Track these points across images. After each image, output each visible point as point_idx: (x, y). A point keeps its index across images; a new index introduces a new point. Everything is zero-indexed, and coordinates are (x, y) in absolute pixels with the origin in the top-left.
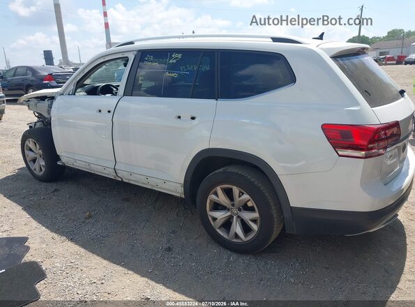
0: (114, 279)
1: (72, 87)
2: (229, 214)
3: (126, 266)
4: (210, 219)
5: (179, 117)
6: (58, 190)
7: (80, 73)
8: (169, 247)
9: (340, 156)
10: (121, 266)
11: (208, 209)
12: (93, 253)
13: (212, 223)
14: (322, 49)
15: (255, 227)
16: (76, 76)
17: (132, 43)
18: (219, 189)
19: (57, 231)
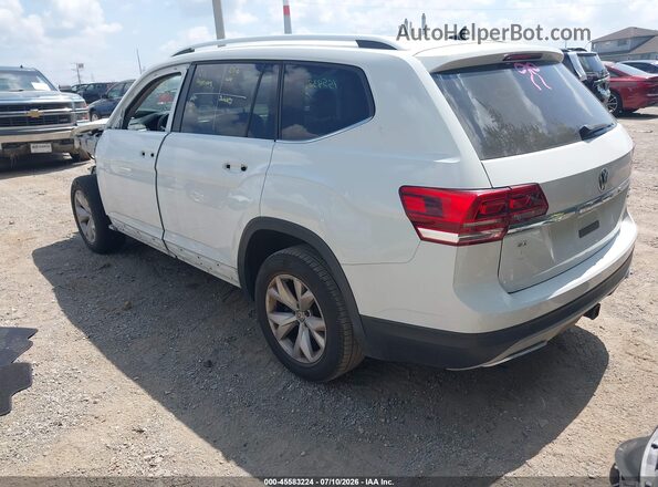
0: (114, 399)
1: (120, 118)
2: (294, 319)
3: (140, 381)
4: (271, 324)
5: (228, 167)
6: (109, 266)
7: (127, 97)
8: (210, 362)
9: (423, 239)
10: (135, 381)
11: (268, 310)
12: (108, 359)
13: (274, 331)
14: (419, 58)
15: (321, 341)
16: (124, 102)
17: (190, 50)
18: (277, 280)
19: (78, 323)
